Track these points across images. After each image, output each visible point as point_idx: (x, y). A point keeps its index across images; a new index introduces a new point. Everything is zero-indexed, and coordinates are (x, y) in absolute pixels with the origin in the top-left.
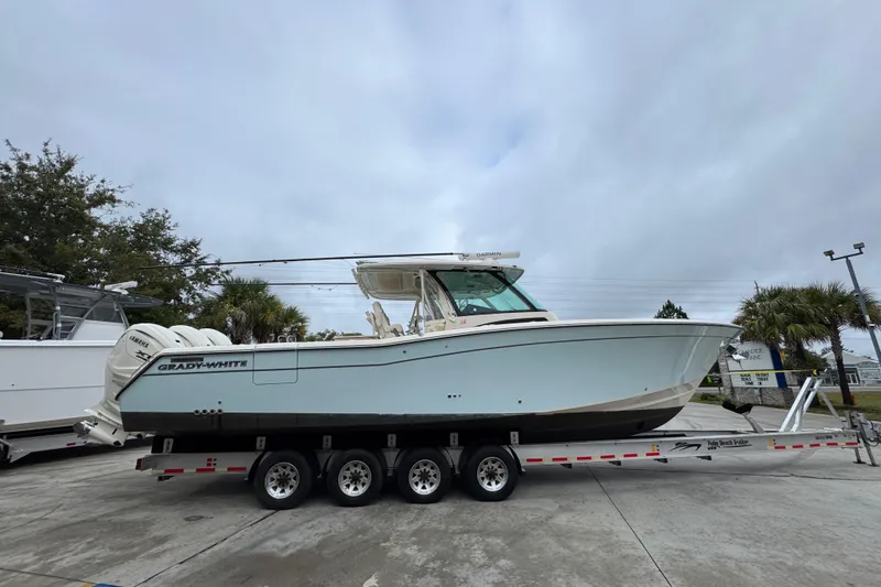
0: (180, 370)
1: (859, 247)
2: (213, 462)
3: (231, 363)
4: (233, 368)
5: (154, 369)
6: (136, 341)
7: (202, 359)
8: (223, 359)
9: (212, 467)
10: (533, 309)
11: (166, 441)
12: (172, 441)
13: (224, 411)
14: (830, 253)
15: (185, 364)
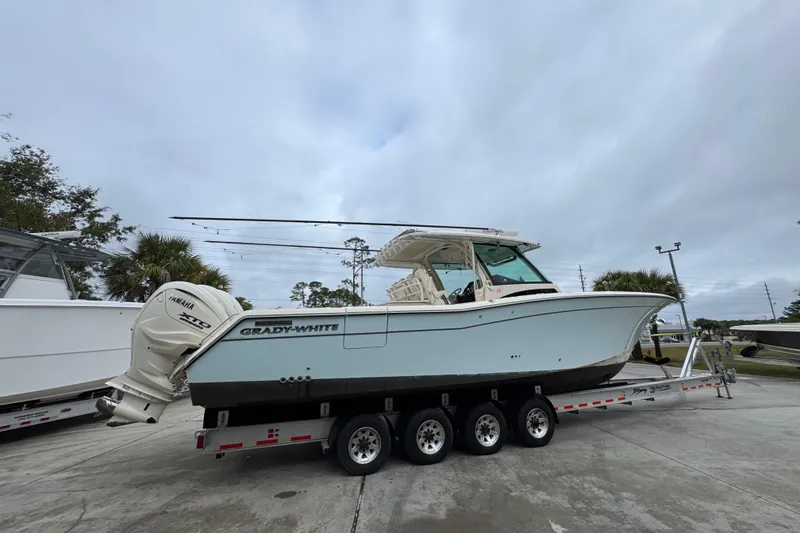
0: (266, 335)
1: (678, 245)
2: (275, 433)
3: (321, 327)
4: (324, 332)
5: (236, 334)
6: (178, 301)
7: (290, 323)
8: (314, 323)
9: (274, 438)
10: (545, 281)
11: (220, 413)
12: (227, 413)
13: (313, 378)
14: (659, 248)
15: (271, 328)
